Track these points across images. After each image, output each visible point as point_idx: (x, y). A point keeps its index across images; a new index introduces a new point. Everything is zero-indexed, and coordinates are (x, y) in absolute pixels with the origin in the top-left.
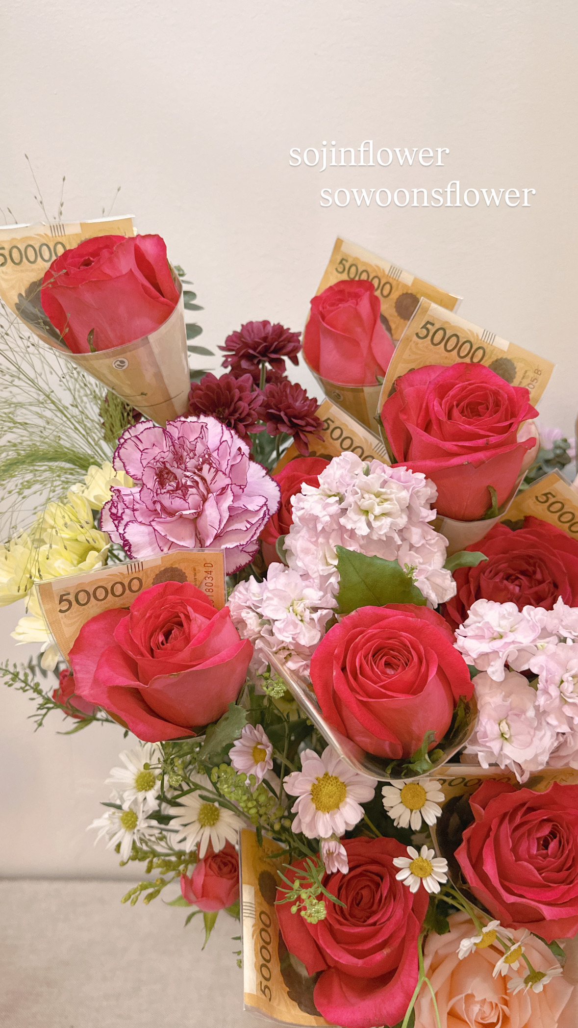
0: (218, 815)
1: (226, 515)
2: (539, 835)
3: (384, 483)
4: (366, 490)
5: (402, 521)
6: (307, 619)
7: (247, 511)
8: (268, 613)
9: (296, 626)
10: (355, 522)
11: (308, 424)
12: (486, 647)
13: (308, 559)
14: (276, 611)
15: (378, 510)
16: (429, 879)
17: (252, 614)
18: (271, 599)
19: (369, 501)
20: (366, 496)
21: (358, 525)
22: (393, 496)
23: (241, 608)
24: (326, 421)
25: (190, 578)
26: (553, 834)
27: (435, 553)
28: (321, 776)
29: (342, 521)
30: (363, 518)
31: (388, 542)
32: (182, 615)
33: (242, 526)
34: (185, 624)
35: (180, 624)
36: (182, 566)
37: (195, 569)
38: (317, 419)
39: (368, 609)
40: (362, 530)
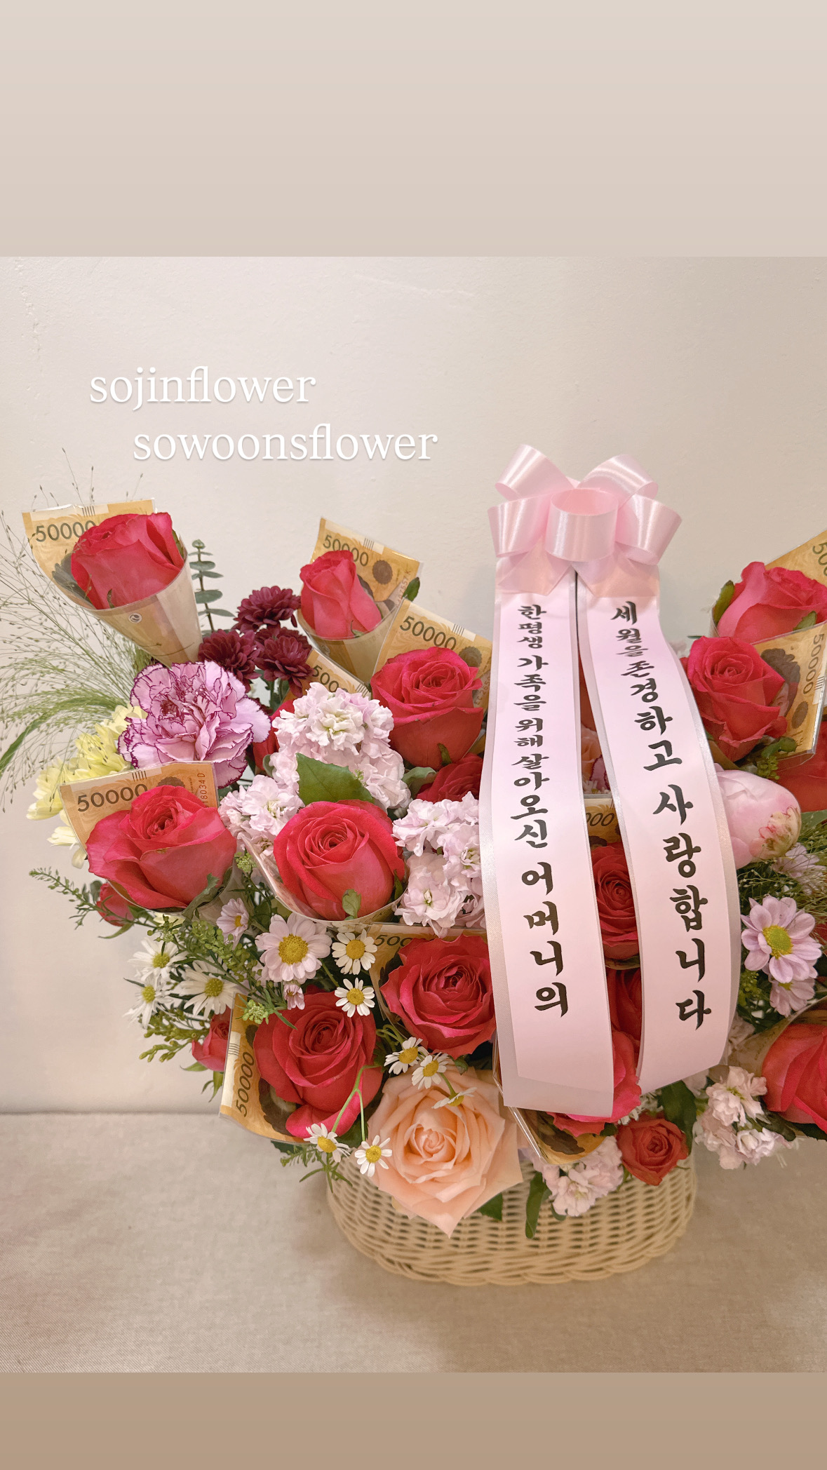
0: (221, 987)
1: (214, 735)
2: (448, 974)
3: (344, 706)
4: (327, 711)
5: (359, 737)
6: (278, 815)
7: (233, 733)
8: (247, 810)
9: (269, 820)
10: (318, 736)
11: (300, 671)
12: (413, 832)
13: (284, 771)
14: (254, 808)
15: (336, 726)
16: (362, 1006)
17: (235, 812)
18: (250, 799)
19: (330, 719)
20: (328, 715)
21: (321, 738)
22: (349, 716)
23: (228, 808)
24: (315, 668)
25: (188, 787)
26: (459, 974)
27: (392, 767)
28: (287, 936)
29: (308, 735)
30: (326, 733)
31: (345, 753)
32: (173, 810)
33: (229, 745)
34: (174, 816)
35: (171, 817)
36: (179, 776)
37: (190, 779)
38: (307, 667)
39: (322, 803)
40: (324, 742)
